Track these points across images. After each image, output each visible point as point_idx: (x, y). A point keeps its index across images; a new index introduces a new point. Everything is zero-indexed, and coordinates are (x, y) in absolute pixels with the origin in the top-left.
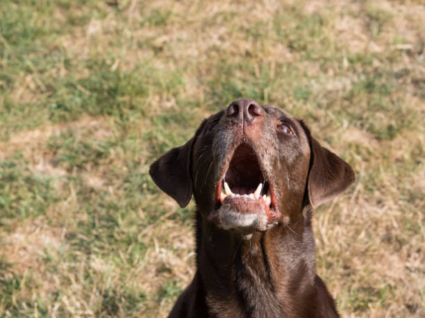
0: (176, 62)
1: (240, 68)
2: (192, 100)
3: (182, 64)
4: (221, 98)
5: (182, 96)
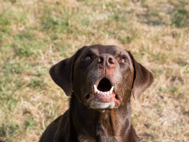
0: (23, 7)
2: (33, 26)
4: (46, 25)
5: (28, 25)
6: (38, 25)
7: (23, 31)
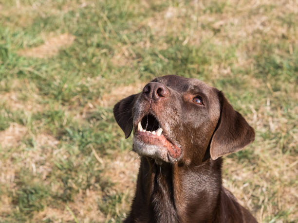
1: (278, 46)
2: (243, 69)
3: (234, 42)
4: (264, 69)
5: (236, 66)
6: (252, 67)
7: (228, 75)
